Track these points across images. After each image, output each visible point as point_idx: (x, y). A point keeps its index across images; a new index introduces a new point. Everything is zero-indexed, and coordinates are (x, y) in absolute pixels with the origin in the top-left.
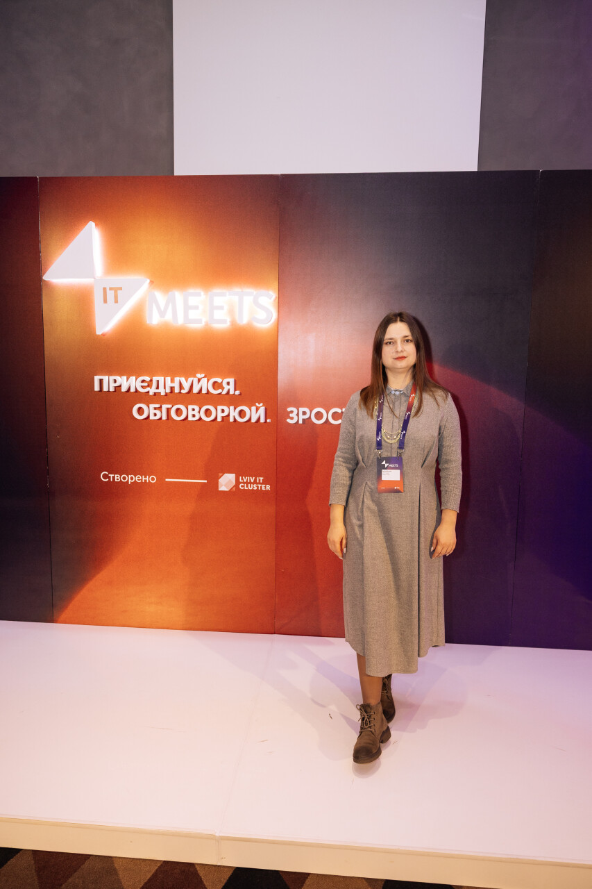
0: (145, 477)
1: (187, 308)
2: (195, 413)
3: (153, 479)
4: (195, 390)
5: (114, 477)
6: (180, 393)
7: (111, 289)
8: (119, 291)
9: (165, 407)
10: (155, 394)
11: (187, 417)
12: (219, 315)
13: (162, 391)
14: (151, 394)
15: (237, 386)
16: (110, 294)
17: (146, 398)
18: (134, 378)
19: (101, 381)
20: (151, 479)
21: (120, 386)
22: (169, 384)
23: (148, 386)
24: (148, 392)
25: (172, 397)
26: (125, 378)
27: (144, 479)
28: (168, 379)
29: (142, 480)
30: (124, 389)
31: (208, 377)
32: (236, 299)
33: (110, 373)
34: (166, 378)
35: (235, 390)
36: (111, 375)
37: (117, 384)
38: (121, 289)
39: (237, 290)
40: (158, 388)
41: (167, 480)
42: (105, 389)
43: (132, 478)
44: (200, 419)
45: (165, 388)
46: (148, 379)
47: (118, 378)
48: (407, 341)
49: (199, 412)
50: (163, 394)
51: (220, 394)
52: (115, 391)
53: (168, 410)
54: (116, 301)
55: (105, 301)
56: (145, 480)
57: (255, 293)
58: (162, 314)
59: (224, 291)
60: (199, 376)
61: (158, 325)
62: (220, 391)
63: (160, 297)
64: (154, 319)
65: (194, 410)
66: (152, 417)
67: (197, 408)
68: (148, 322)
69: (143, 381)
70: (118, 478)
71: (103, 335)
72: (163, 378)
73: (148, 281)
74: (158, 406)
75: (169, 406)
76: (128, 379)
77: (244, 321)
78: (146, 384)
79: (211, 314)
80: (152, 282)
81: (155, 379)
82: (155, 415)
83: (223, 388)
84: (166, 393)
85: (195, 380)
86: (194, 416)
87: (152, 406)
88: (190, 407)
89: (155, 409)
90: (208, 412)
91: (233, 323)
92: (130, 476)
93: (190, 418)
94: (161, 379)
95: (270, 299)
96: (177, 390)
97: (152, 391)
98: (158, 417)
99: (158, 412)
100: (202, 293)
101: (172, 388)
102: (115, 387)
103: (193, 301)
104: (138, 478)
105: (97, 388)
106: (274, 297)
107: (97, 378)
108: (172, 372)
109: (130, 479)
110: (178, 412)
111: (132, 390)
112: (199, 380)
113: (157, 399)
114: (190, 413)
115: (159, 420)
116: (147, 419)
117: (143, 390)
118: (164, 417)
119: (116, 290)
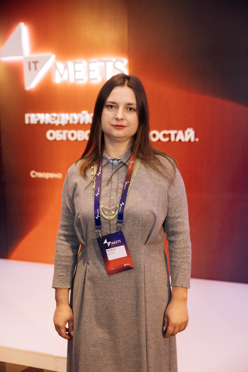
0: (56, 174)
1: (75, 71)
5: (38, 175)
6: (73, 124)
7: (33, 62)
8: (37, 64)
9: (64, 132)
10: (59, 124)
11: (77, 138)
12: (92, 75)
14: (56, 124)
16: (33, 65)
17: (54, 127)
18: (48, 115)
19: (29, 118)
20: (59, 176)
21: (40, 120)
22: (67, 118)
23: (56, 120)
25: (69, 126)
26: (43, 115)
29: (54, 176)
30: (42, 122)
31: (89, 113)
32: (103, 64)
36: (35, 114)
37: (38, 119)
38: (38, 62)
40: (60, 121)
42: (32, 122)
44: (85, 139)
46: (55, 115)
47: (38, 115)
48: (131, 109)
49: (84, 135)
50: (64, 124)
52: (37, 124)
53: (67, 134)
54: (36, 69)
55: (30, 69)
56: (56, 177)
58: (62, 76)
60: (83, 112)
63: (60, 65)
66: (57, 139)
67: (82, 132)
68: (54, 82)
69: (53, 117)
71: (30, 90)
72: (64, 115)
74: (61, 131)
75: (67, 132)
78: (54, 119)
79: (89, 75)
80: (56, 57)
82: (59, 137)
85: (82, 115)
86: (81, 137)
87: (57, 132)
88: (79, 131)
89: (59, 133)
92: (47, 173)
96: (71, 122)
98: (61, 138)
99: (61, 135)
100: (84, 61)
101: (69, 121)
102: (37, 121)
103: (78, 66)
104: (52, 175)
107: (27, 116)
108: (69, 110)
109: (47, 175)
110: (73, 135)
111: (47, 123)
112: (84, 115)
113: (60, 127)
114: (79, 135)
115: (62, 140)
116: (55, 140)
117: (52, 123)
118: (65, 138)
119: (35, 63)
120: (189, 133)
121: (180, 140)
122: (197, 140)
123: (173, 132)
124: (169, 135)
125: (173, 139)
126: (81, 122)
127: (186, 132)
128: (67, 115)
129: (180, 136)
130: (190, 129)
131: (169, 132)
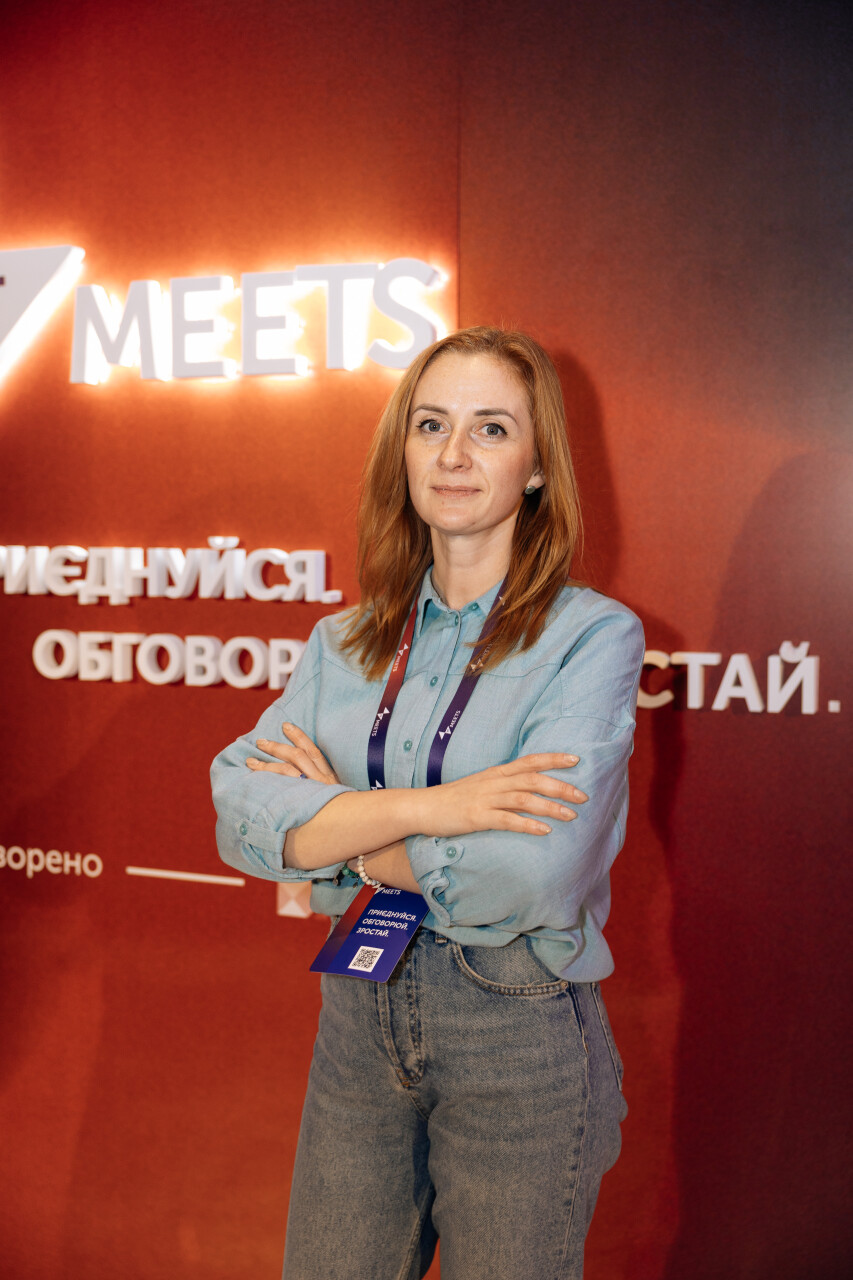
0: (72, 858)
1: (182, 327)
2: (207, 660)
3: (92, 865)
6: (166, 598)
10: (94, 599)
11: (182, 675)
12: (270, 346)
13: (116, 593)
14: (83, 600)
15: (334, 574)
18: (45, 550)
20: (87, 865)
21: (3, 577)
22: (132, 569)
23: (83, 576)
24: (75, 597)
26: (18, 551)
27: (68, 863)
29: (62, 865)
30: (11, 587)
31: (250, 546)
32: (322, 289)
35: (328, 587)
41: (132, 871)
43: (36, 860)
44: (222, 681)
46: (77, 552)
49: (219, 659)
50: (119, 600)
51: (279, 600)
56: (72, 869)
57: (381, 266)
58: (113, 351)
60: (218, 541)
62: (278, 592)
63: (109, 301)
65: (201, 651)
66: (87, 674)
67: (212, 646)
69: (68, 562)
72: (120, 551)
74: (103, 637)
75: (132, 638)
76: (25, 555)
78: (75, 571)
79: (251, 345)
80: (91, 257)
81: (96, 554)
82: (95, 665)
83: (286, 581)
84: (127, 599)
85: (209, 557)
86: (203, 671)
87: (86, 638)
88: (193, 641)
89: (96, 647)
90: (244, 660)
92: (32, 853)
93: (191, 680)
94: (115, 555)
95: (428, 283)
96: (153, 592)
97: (89, 591)
98: (102, 673)
99: (101, 656)
100: (227, 280)
101: (145, 584)
103: (198, 305)
104: (53, 861)
106: (444, 280)
108: (150, 533)
109: (31, 861)
110: (161, 657)
111: (37, 589)
112: (221, 553)
113: (100, 616)
114: (192, 661)
115: (109, 681)
116: (74, 678)
117: (63, 590)
118: (121, 674)
120: (789, 669)
121: (738, 704)
122: (834, 706)
123: (696, 662)
124: (677, 677)
125: (695, 700)
126: (205, 592)
127: (774, 665)
128: (137, 553)
129: (738, 682)
130: (796, 645)
131: (678, 658)
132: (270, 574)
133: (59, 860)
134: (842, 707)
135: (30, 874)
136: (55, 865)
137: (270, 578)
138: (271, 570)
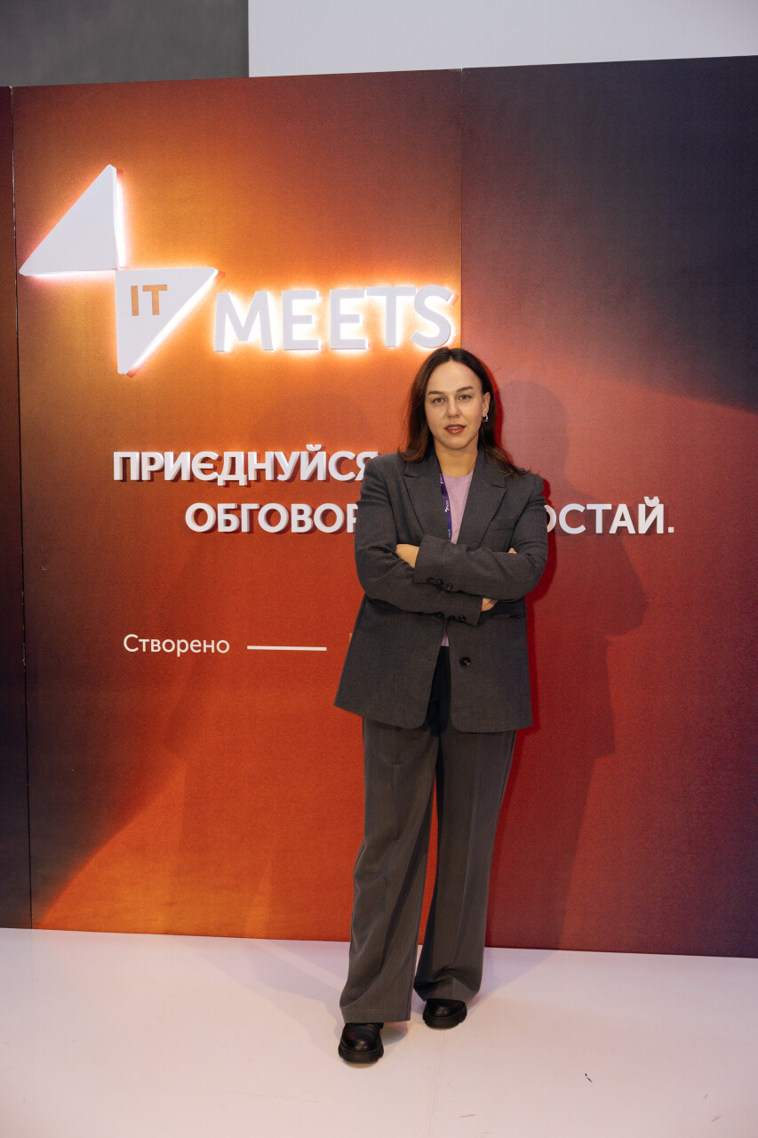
0: (209, 643)
1: (289, 320)
2: (305, 518)
3: (223, 646)
4: (305, 474)
5: (148, 645)
6: (275, 480)
7: (146, 288)
8: (161, 293)
9: (245, 507)
10: (228, 483)
11: (289, 526)
12: (350, 332)
13: (240, 477)
14: (221, 483)
16: (145, 299)
17: (211, 492)
18: (188, 454)
19: (126, 461)
20: (220, 647)
21: (162, 470)
22: (254, 464)
23: (215, 469)
24: (215, 480)
25: (261, 489)
26: (170, 455)
27: (205, 646)
28: (253, 456)
29: (202, 648)
30: (169, 475)
31: (329, 449)
33: (141, 448)
34: (249, 453)
36: (145, 451)
37: (156, 467)
38: (164, 287)
39: (383, 285)
40: (232, 471)
41: (249, 648)
42: (134, 476)
43: (183, 646)
44: (314, 528)
45: (246, 472)
46: (214, 455)
47: (157, 456)
49: (312, 516)
50: (243, 483)
51: (353, 480)
52: (152, 480)
53: (253, 514)
54: (156, 311)
55: (135, 312)
56: (209, 649)
57: (417, 290)
59: (359, 288)
60: (310, 447)
61: (233, 353)
62: (350, 476)
63: (238, 302)
64: (226, 342)
65: (301, 512)
66: (222, 528)
67: (307, 509)
68: (215, 349)
69: (205, 460)
70: (156, 646)
71: (130, 375)
72: (242, 453)
73: (216, 272)
74: (232, 506)
75: (255, 506)
76: (176, 458)
77: (399, 342)
78: (210, 466)
79: (336, 331)
80: (222, 275)
81: (227, 456)
83: (357, 470)
84: (249, 482)
85: (304, 455)
86: (301, 523)
87: (221, 507)
88: (295, 507)
89: (228, 511)
91: (376, 345)
92: (179, 642)
93: (295, 529)
94: (240, 456)
96: (269, 476)
97: (223, 477)
98: (233, 527)
99: (232, 517)
100: (318, 293)
101: (260, 472)
102: (152, 473)
103: (299, 307)
104: (193, 646)
105: (118, 476)
106: (453, 296)
107: (118, 456)
108: (259, 441)
109: (179, 647)
110: (272, 517)
111: (185, 477)
112: (311, 456)
113: (231, 493)
114: (295, 518)
115: (236, 532)
116: (213, 531)
117: (203, 478)
119: (155, 290)
120: (649, 510)
121: (622, 530)
122: (671, 530)
123: (599, 508)
124: (589, 517)
125: (599, 529)
126: (304, 477)
127: (642, 508)
129: (623, 519)
130: (651, 498)
131: (590, 507)
132: (342, 465)
133: (200, 645)
134: (675, 530)
135: (179, 655)
136: (196, 648)
137: (342, 468)
138: (343, 463)
